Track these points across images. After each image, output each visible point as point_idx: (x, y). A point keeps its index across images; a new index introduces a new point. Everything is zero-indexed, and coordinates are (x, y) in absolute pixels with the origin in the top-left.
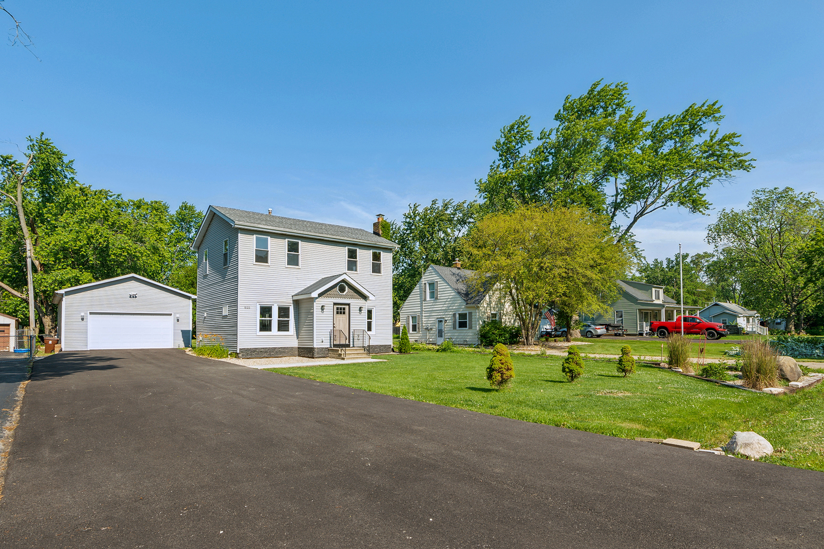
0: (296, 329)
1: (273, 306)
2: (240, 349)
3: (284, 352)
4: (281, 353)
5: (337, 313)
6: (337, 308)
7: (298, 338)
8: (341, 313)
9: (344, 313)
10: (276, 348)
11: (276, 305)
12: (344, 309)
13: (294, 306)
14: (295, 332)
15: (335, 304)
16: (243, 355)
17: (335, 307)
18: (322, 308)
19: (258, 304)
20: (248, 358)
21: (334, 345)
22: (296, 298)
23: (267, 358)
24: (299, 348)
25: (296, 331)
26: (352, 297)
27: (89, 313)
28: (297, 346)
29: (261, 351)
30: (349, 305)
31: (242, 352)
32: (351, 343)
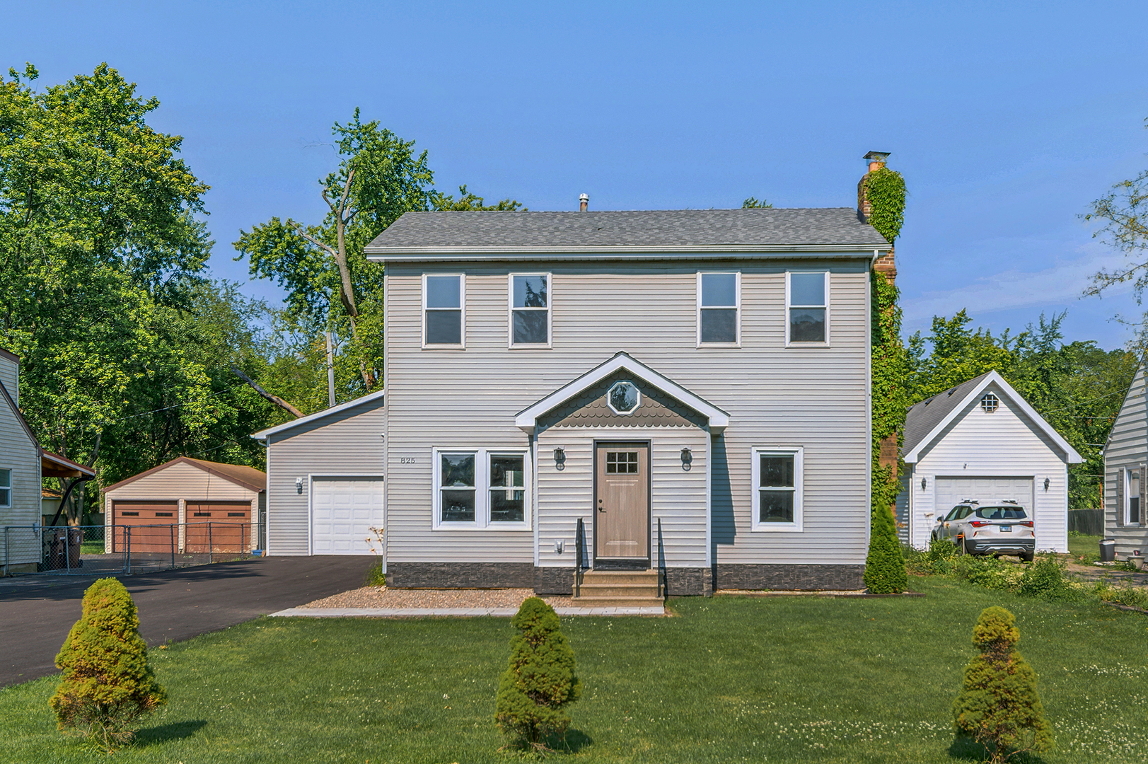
2: (390, 565)
3: (505, 576)
4: (495, 577)
5: (611, 469)
6: (611, 457)
8: (622, 469)
9: (633, 469)
11: (483, 450)
12: (633, 456)
15: (599, 444)
16: (396, 580)
17: (603, 452)
18: (560, 457)
21: (597, 562)
26: (656, 421)
27: (310, 478)
29: (443, 572)
30: (646, 443)
31: (394, 572)
32: (655, 557)
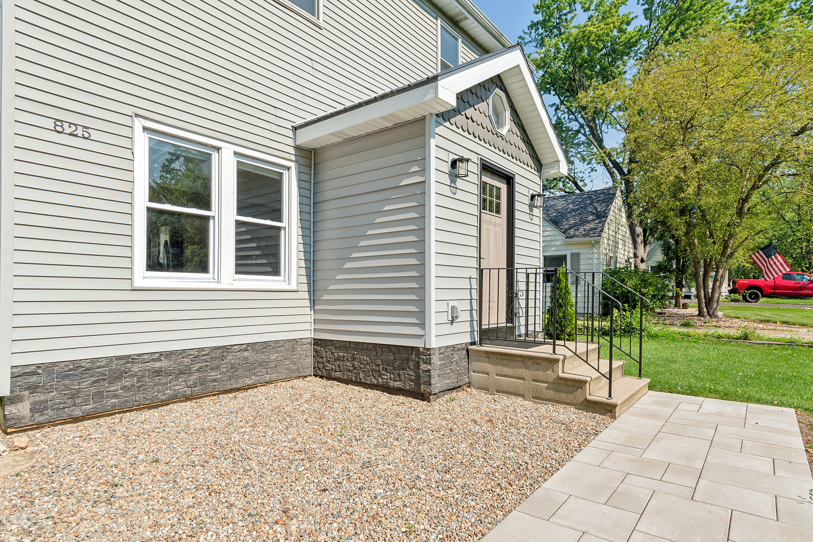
0: (307, 268)
1: (215, 156)
3: (264, 364)
4: (251, 367)
7: (313, 302)
10: (226, 349)
11: (228, 151)
13: (299, 172)
14: (304, 279)
16: (37, 409)
19: (139, 124)
20: (76, 420)
22: (307, 137)
23: (188, 398)
24: (317, 342)
25: (308, 276)
28: (310, 335)
29: (158, 372)
31: (33, 389)
